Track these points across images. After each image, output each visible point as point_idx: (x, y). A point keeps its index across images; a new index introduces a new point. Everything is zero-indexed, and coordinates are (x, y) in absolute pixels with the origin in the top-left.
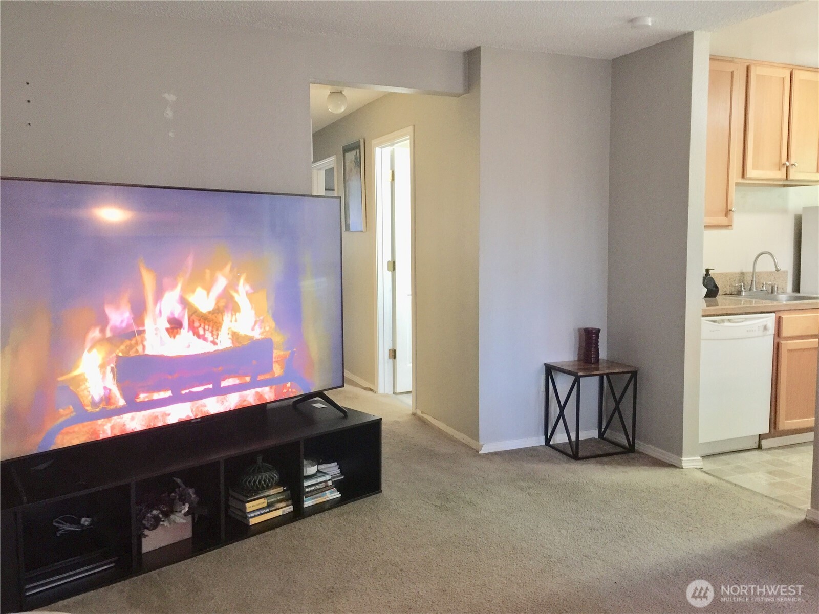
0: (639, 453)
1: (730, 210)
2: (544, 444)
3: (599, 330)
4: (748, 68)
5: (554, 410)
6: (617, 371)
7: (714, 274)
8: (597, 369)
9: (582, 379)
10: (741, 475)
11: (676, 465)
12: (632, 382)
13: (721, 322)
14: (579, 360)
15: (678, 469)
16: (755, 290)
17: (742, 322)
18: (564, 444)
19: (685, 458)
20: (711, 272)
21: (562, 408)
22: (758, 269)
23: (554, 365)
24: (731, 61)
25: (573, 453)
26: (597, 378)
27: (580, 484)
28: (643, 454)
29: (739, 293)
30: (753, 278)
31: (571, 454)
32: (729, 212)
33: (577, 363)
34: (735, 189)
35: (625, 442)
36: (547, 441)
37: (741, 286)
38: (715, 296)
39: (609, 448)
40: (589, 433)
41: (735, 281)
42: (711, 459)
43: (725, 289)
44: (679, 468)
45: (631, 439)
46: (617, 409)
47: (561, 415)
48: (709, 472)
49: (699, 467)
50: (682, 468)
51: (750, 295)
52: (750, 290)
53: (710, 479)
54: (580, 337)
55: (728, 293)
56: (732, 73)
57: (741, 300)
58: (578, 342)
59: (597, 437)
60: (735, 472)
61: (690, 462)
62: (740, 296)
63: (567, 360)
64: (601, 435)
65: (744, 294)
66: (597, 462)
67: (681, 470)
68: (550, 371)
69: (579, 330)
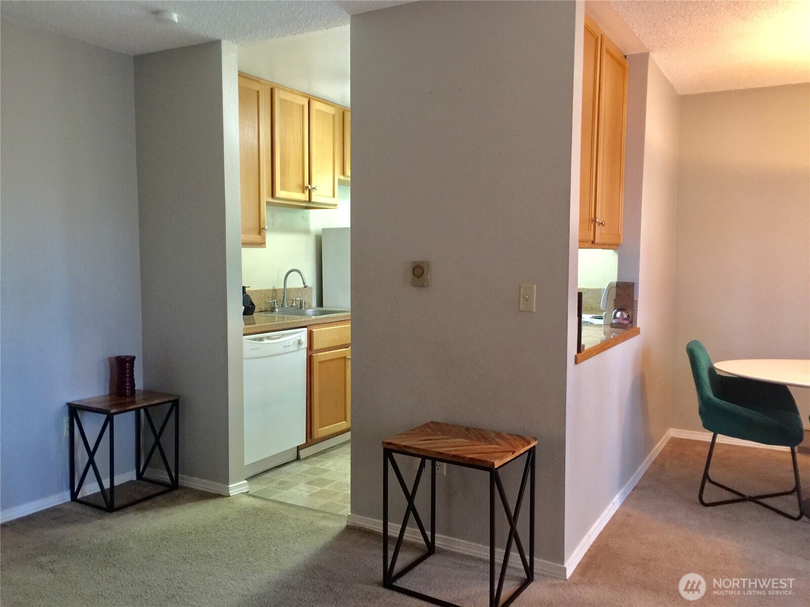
0: (184, 488)
1: (263, 229)
2: (69, 499)
3: (133, 358)
4: (272, 91)
5: (82, 456)
6: (156, 402)
7: (249, 291)
8: (133, 402)
9: (115, 417)
10: (286, 491)
11: (223, 494)
12: (174, 412)
13: (261, 339)
14: (110, 394)
15: (225, 499)
16: (286, 306)
17: (279, 338)
18: (95, 495)
19: (231, 484)
20: (247, 289)
21: (91, 454)
22: (288, 287)
23: (79, 403)
24: (257, 80)
25: (107, 504)
26: (133, 413)
27: (118, 542)
28: (188, 488)
29: (273, 310)
30: (284, 295)
31: (106, 506)
32: (262, 230)
33: (108, 398)
34: (267, 208)
35: (167, 479)
36: (74, 495)
37: (274, 302)
38: (252, 314)
39: (149, 489)
40: (125, 475)
41: (268, 297)
42: (255, 480)
43: (260, 306)
44: (227, 497)
45: (173, 474)
46: (157, 443)
47: (91, 462)
48: (255, 495)
49: (245, 491)
50: (229, 496)
51: (283, 311)
52: (282, 306)
53: (257, 503)
54: (111, 367)
55: (263, 310)
56: (258, 92)
57: (275, 317)
58: (109, 375)
59: (134, 478)
60: (279, 489)
61: (237, 488)
62: (274, 313)
63: (96, 395)
64: (139, 475)
65: (277, 311)
66: (137, 509)
67: (228, 498)
68: (74, 411)
69: (110, 359)
